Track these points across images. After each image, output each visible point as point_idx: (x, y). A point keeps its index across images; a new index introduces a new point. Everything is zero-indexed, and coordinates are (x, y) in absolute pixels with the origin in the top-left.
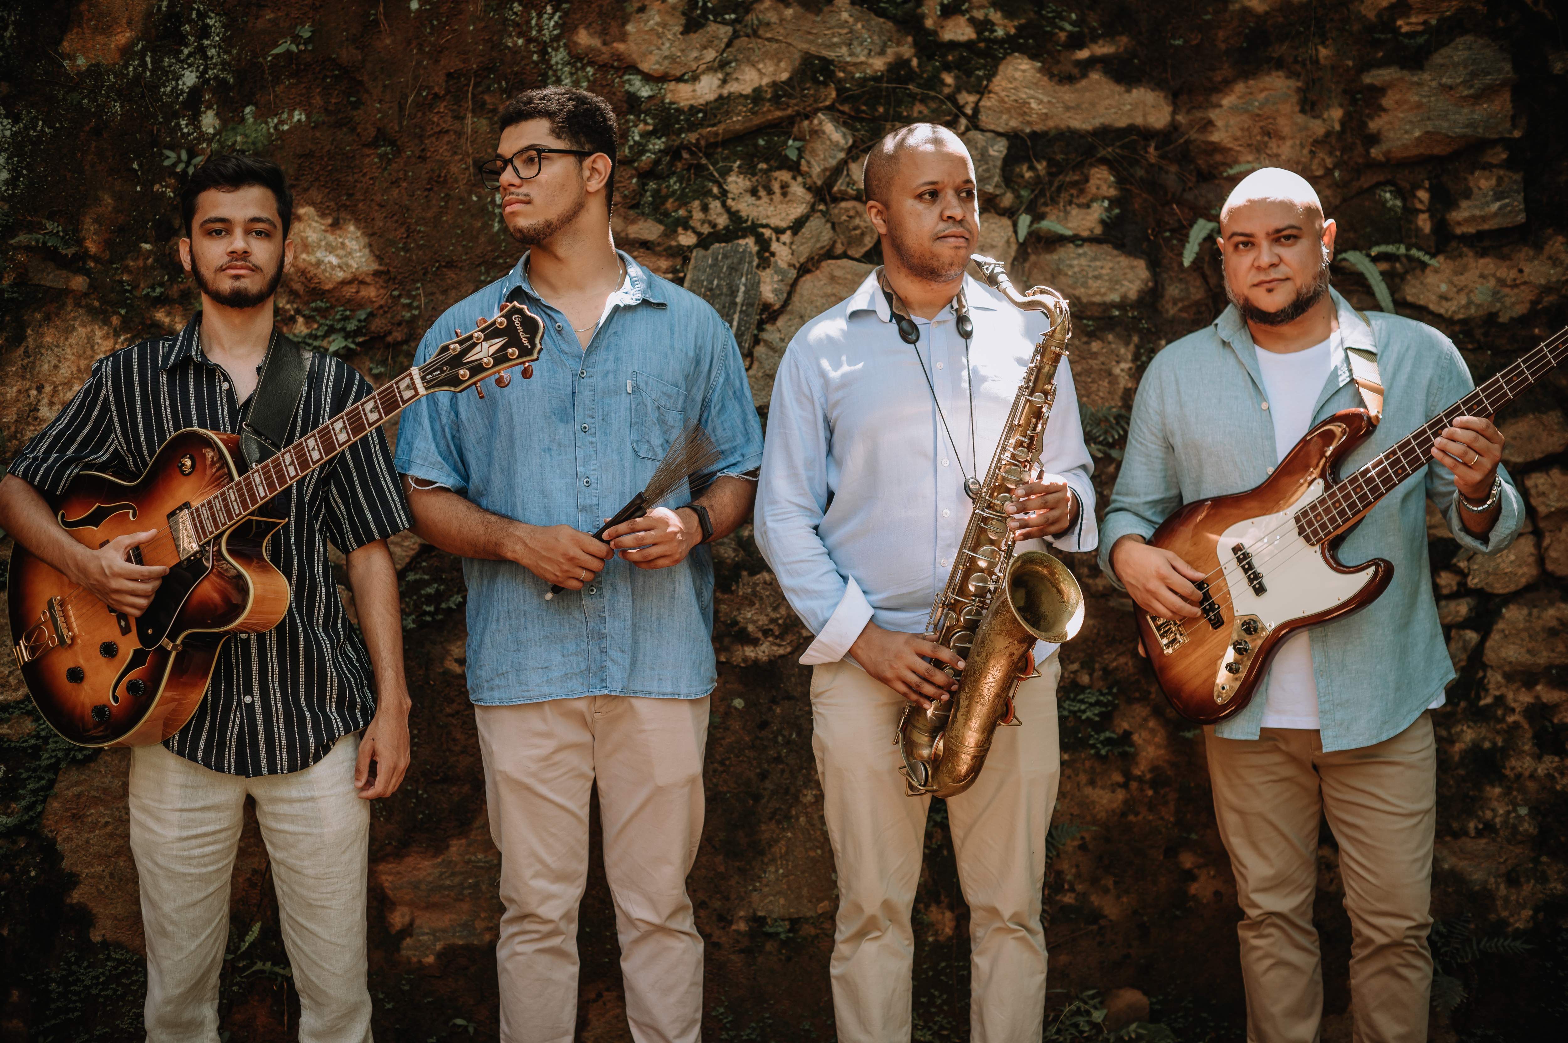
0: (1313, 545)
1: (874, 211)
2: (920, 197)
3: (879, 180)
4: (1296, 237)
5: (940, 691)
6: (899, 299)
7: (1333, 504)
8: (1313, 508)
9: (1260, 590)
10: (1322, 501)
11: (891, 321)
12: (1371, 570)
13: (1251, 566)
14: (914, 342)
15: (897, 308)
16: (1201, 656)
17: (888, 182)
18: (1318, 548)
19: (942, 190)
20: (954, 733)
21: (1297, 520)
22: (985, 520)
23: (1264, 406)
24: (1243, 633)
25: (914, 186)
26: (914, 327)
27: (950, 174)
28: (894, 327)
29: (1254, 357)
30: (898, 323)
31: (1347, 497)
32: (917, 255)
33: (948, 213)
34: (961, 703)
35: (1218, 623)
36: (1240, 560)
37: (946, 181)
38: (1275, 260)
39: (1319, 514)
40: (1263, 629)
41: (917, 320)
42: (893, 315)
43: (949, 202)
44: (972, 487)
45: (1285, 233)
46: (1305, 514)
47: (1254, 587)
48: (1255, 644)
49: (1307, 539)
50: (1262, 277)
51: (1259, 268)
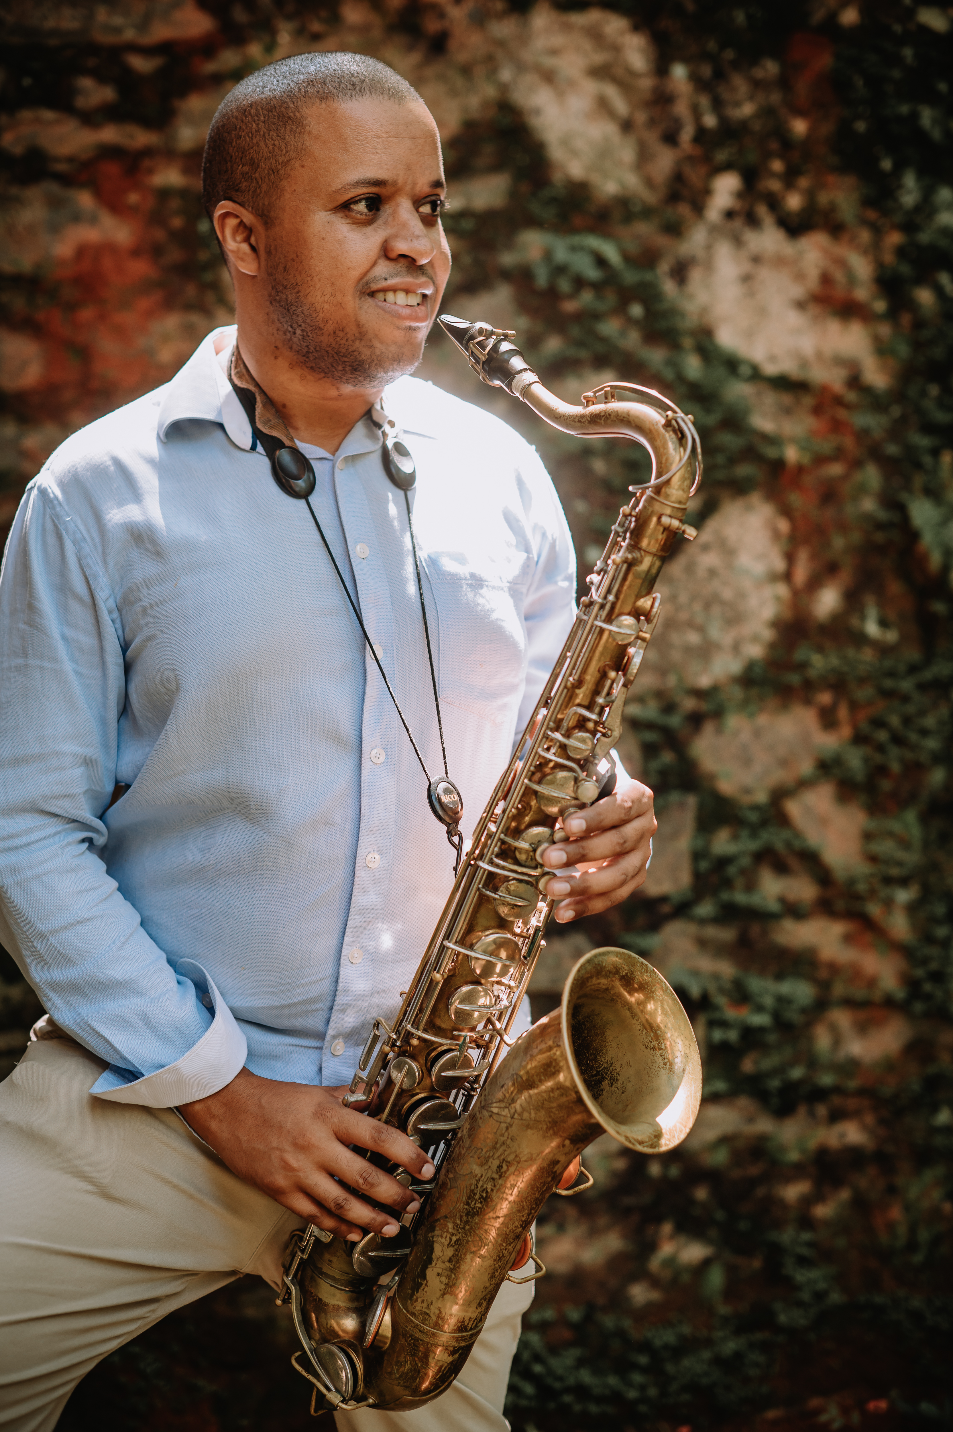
1: (231, 222)
2: (345, 207)
3: (254, 165)
5: (380, 1217)
6: (270, 402)
11: (253, 448)
14: (304, 495)
15: (265, 423)
17: (274, 171)
19: (390, 198)
20: (418, 1306)
22: (492, 881)
25: (337, 185)
26: (304, 464)
27: (408, 168)
28: (261, 462)
30: (270, 454)
32: (330, 327)
33: (401, 247)
34: (437, 1248)
37: (400, 181)
41: (309, 450)
42: (257, 434)
43: (404, 225)
44: (445, 799)
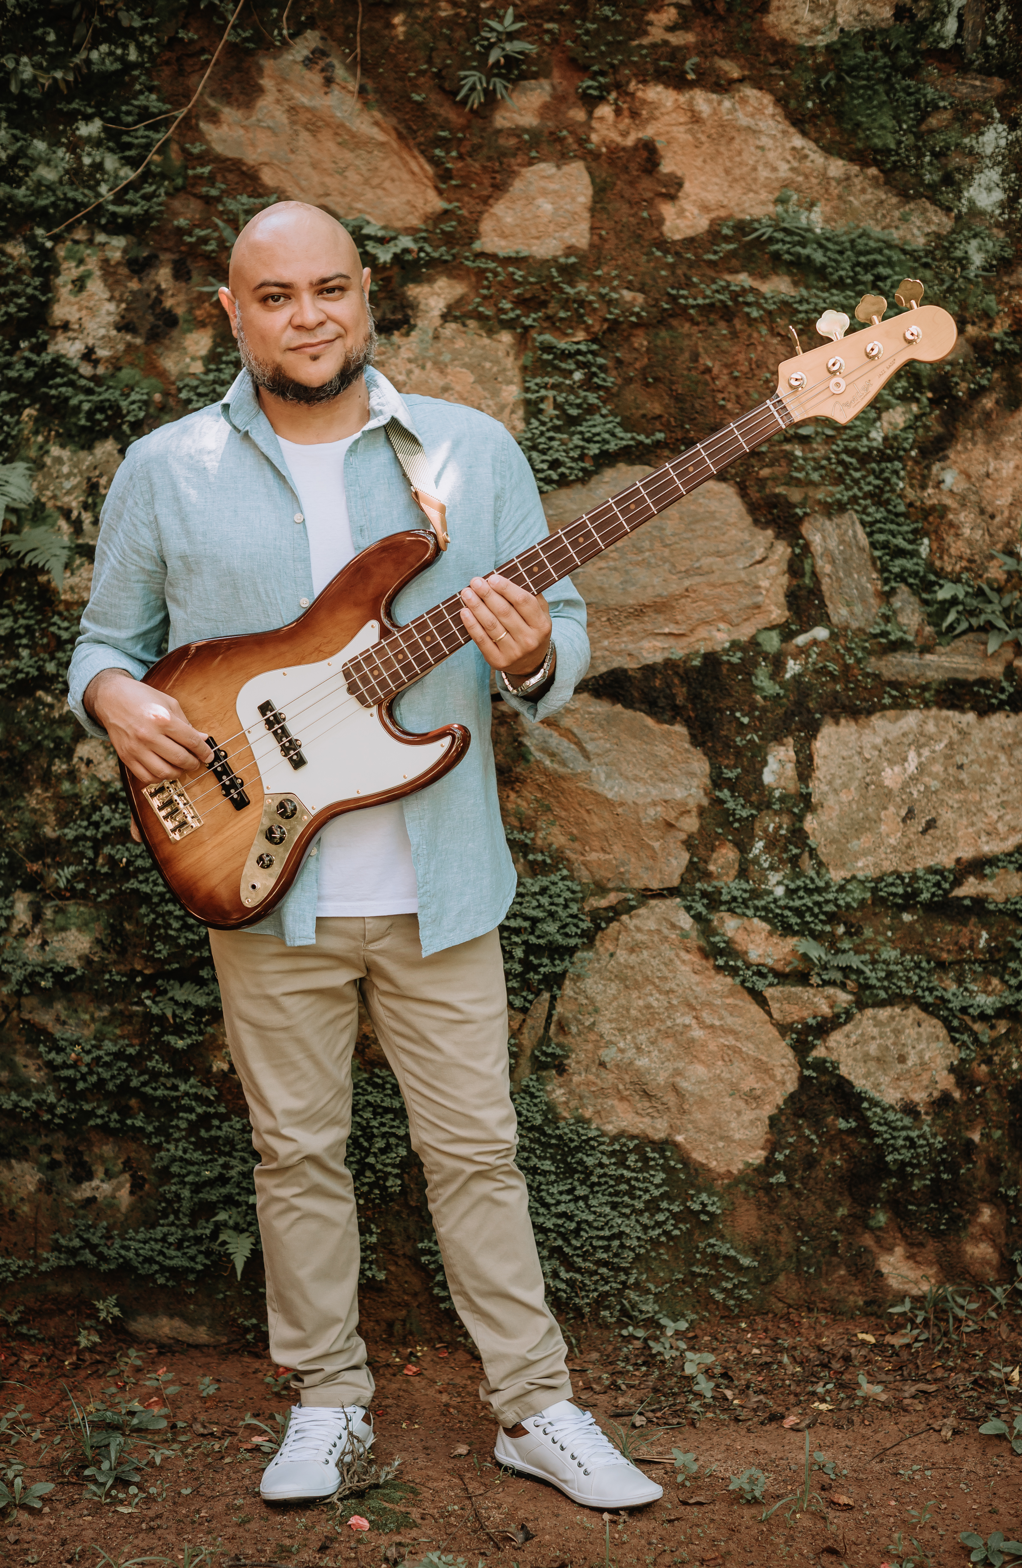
0: (369, 706)
4: (342, 289)
7: (395, 655)
8: (368, 659)
9: (298, 763)
10: (380, 651)
12: (447, 741)
13: (285, 732)
16: (220, 844)
18: (374, 710)
21: (347, 675)
23: (298, 517)
24: (279, 818)
29: (279, 450)
31: (414, 647)
35: (241, 803)
36: (269, 724)
38: (322, 317)
39: (377, 667)
40: (305, 811)
45: (331, 284)
46: (358, 667)
47: (291, 759)
48: (296, 830)
49: (362, 700)
50: (306, 339)
51: (299, 328)
